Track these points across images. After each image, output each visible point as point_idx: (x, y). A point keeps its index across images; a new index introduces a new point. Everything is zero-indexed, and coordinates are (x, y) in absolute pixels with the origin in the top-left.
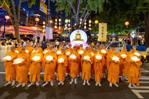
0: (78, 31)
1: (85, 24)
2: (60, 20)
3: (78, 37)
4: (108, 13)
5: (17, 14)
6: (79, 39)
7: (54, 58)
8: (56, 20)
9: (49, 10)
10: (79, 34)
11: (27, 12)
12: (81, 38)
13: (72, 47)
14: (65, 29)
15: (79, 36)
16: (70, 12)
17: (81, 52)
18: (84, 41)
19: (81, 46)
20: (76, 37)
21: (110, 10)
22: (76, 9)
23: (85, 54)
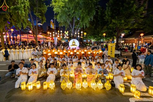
0: (74, 40)
1: (79, 34)
2: (61, 32)
3: (74, 43)
4: (93, 27)
5: (36, 29)
6: (74, 45)
7: (63, 54)
8: (59, 31)
9: (55, 26)
10: (74, 42)
13: (71, 49)
14: (65, 38)
16: (68, 27)
17: (75, 51)
19: (76, 48)
21: (94, 25)
22: (72, 25)
23: (77, 52)
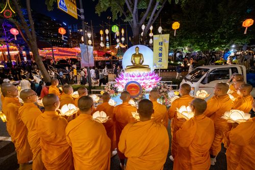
0: (137, 47)
2: (107, 32)
6: (139, 66)
8: (101, 32)
9: (82, 11)
11: (69, 27)
12: (143, 61)
14: (117, 47)
15: (139, 58)
16: (122, 12)
18: (150, 69)
20: (132, 62)
